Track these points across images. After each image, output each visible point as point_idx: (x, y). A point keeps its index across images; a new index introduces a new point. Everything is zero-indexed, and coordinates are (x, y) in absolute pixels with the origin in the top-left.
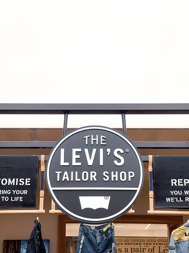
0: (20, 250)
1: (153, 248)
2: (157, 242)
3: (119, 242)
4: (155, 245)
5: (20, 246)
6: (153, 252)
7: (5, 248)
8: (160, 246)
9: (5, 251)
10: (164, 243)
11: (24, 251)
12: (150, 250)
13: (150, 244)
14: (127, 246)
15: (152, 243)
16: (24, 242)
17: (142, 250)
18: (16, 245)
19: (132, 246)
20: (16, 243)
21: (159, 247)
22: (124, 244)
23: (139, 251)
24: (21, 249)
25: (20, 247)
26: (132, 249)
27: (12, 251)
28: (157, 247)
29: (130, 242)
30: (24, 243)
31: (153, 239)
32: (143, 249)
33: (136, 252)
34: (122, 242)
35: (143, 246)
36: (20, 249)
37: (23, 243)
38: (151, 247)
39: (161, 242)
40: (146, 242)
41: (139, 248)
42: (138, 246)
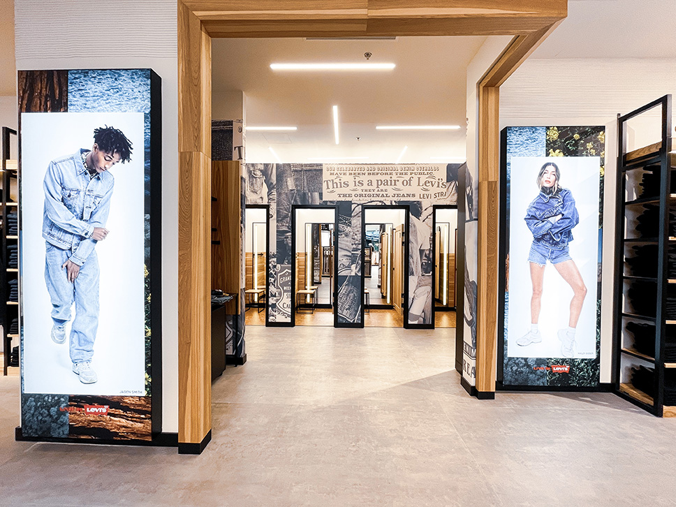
0: (67, 99)
1: (410, 180)
2: (415, 171)
3: (359, 172)
4: (413, 175)
5: (65, 88)
6: (410, 185)
7: (24, 93)
8: (419, 176)
9: (25, 102)
10: (426, 172)
11: (78, 103)
12: (405, 182)
13: (406, 174)
14: (371, 178)
15: (409, 172)
16: (77, 76)
17: (393, 182)
18: (55, 86)
19: (379, 177)
20: (55, 80)
21: (419, 178)
22: (367, 174)
23: (389, 184)
24: (70, 97)
25: (67, 90)
26: (378, 181)
27: (43, 103)
28: (416, 177)
29: (376, 171)
30: (77, 78)
31: (411, 166)
32: (395, 181)
33: (384, 185)
34: (363, 172)
35: (395, 177)
36: (67, 95)
37: (75, 78)
38: (407, 178)
39: (422, 171)
40: (399, 171)
41: (389, 179)
42: (388, 177)
